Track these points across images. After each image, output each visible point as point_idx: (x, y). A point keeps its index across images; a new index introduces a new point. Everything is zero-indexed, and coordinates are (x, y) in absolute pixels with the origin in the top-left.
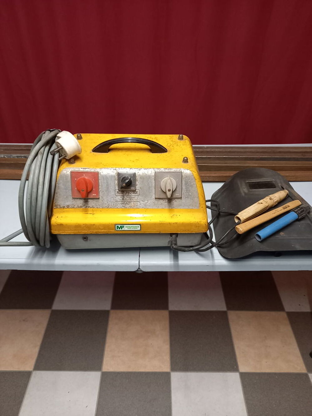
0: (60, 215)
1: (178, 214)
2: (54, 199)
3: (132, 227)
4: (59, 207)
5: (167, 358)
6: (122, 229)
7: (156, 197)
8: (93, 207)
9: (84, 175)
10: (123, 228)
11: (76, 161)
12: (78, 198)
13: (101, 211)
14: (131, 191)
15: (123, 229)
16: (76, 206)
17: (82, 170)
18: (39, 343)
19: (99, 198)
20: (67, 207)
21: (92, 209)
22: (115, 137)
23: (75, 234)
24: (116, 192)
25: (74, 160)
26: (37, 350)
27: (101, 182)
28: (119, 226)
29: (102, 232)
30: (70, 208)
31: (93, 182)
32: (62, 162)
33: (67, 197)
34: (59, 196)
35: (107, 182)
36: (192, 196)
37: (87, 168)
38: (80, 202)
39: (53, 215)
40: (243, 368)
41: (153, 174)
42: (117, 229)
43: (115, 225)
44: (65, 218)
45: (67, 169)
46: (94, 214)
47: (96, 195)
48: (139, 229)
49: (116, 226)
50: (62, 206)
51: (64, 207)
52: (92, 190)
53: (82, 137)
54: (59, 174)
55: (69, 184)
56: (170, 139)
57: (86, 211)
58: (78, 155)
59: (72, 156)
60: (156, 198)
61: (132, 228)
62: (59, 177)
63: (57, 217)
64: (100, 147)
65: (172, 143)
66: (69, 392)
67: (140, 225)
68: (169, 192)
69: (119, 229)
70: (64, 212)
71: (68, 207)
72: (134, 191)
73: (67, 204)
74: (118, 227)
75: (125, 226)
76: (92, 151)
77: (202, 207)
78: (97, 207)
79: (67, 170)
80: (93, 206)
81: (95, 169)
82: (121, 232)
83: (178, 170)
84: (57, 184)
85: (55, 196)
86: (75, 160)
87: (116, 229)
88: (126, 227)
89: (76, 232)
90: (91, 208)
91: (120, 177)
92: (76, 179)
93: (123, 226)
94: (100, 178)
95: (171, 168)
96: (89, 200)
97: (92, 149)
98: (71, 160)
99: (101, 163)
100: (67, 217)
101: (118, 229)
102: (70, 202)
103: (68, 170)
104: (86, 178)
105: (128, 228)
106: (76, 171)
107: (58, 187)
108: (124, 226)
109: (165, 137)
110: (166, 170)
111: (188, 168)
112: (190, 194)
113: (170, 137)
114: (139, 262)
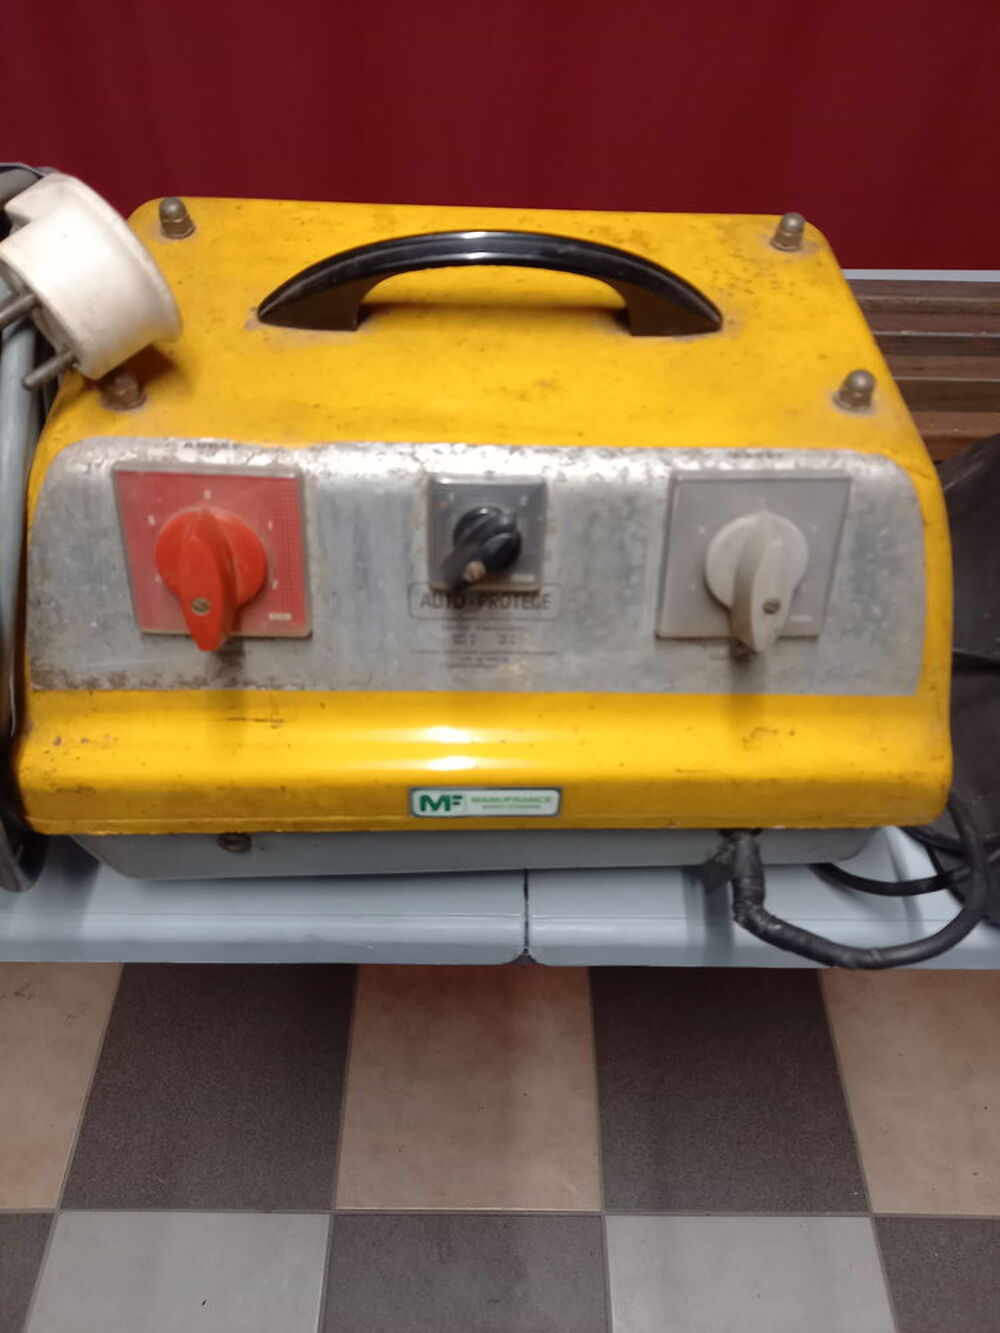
0: (73, 732)
1: (782, 724)
2: (28, 640)
3: (511, 803)
4: (58, 681)
5: (588, 1152)
6: (448, 808)
7: (665, 631)
8: (273, 684)
9: (207, 494)
10: (456, 804)
11: (148, 390)
12: (174, 636)
13: (323, 706)
14: (506, 594)
15: (455, 811)
16: (167, 679)
17: (188, 457)
18: (80, 1090)
19: (309, 637)
20: (111, 681)
21: (265, 693)
22: (393, 221)
23: (172, 835)
24: (417, 600)
25: (134, 386)
26: (72, 1120)
27: (322, 538)
28: (435, 796)
29: (333, 824)
30: (133, 689)
31: (266, 544)
32: (61, 395)
33: (105, 626)
34: (54, 619)
35: (360, 539)
36: (885, 625)
37: (225, 446)
38: (193, 660)
39: (27, 732)
40: (886, 1199)
41: (660, 489)
42: (423, 808)
43: (413, 789)
44: (105, 747)
45: (91, 448)
46: (282, 721)
47: (288, 617)
48: (550, 808)
49: (417, 796)
50: (79, 679)
51: (92, 685)
52: (263, 588)
53: (193, 217)
54: (42, 478)
55: (111, 549)
56: (723, 241)
57: (233, 707)
58: (166, 348)
59: (117, 359)
60: (658, 637)
61: (509, 805)
62: (39, 498)
63: (58, 742)
64: (307, 292)
65: (736, 267)
66: (204, 1303)
67: (559, 789)
68: (770, 618)
69: (435, 807)
70: (95, 710)
71: (118, 681)
72: (529, 595)
73: (112, 663)
74: (425, 800)
75: (469, 795)
76: (253, 316)
77: (933, 688)
78: (298, 681)
79: (90, 454)
80: (272, 679)
81: (279, 450)
82: (445, 826)
83: (820, 464)
84: (30, 547)
85: (30, 624)
86: (141, 386)
87: (411, 812)
88: (475, 800)
89: (176, 823)
90: (259, 687)
91: (447, 512)
92: (152, 520)
93: (456, 797)
94: (310, 513)
95: (776, 450)
96: (248, 647)
97: (257, 304)
98: (118, 380)
99: (317, 406)
100: (116, 740)
101: (429, 811)
102: (129, 654)
103: (98, 451)
104: (220, 514)
105: (485, 807)
106: (154, 463)
107: (43, 562)
108: (460, 797)
109: (693, 228)
110: (748, 465)
111: (887, 452)
112: (876, 610)
113: (719, 226)
114: (527, 925)
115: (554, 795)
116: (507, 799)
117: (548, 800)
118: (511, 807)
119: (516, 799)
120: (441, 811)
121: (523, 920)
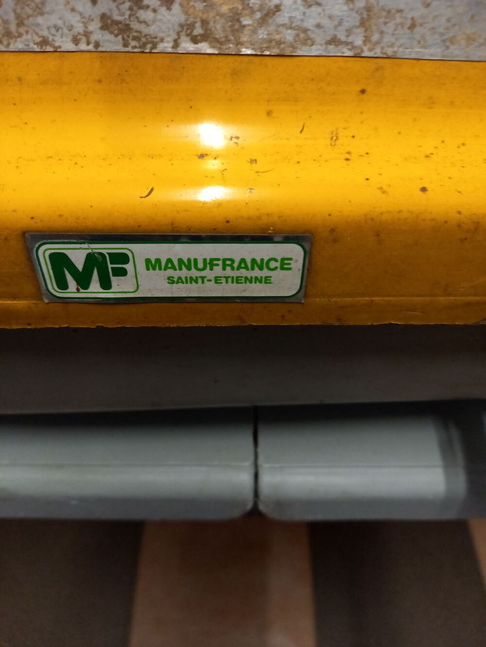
3: (218, 271)
6: (106, 284)
10: (123, 273)
15: (121, 288)
28: (78, 255)
42: (62, 284)
43: (32, 237)
49: (44, 255)
67: (304, 241)
69: (83, 281)
74: (60, 262)
75: (140, 251)
87: (39, 292)
88: (151, 265)
93: (118, 258)
101: (73, 289)
105: (171, 281)
108: (123, 258)
114: (256, 476)
115: (295, 251)
116: (211, 263)
117: (284, 264)
118: (217, 280)
119: (227, 263)
120: (95, 290)
121: (252, 471)
